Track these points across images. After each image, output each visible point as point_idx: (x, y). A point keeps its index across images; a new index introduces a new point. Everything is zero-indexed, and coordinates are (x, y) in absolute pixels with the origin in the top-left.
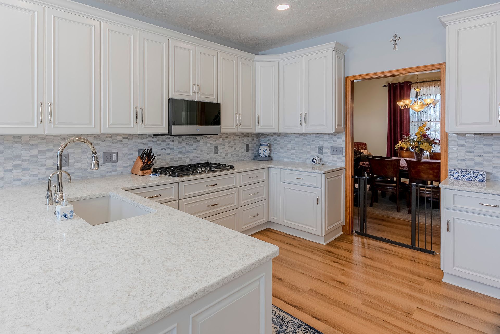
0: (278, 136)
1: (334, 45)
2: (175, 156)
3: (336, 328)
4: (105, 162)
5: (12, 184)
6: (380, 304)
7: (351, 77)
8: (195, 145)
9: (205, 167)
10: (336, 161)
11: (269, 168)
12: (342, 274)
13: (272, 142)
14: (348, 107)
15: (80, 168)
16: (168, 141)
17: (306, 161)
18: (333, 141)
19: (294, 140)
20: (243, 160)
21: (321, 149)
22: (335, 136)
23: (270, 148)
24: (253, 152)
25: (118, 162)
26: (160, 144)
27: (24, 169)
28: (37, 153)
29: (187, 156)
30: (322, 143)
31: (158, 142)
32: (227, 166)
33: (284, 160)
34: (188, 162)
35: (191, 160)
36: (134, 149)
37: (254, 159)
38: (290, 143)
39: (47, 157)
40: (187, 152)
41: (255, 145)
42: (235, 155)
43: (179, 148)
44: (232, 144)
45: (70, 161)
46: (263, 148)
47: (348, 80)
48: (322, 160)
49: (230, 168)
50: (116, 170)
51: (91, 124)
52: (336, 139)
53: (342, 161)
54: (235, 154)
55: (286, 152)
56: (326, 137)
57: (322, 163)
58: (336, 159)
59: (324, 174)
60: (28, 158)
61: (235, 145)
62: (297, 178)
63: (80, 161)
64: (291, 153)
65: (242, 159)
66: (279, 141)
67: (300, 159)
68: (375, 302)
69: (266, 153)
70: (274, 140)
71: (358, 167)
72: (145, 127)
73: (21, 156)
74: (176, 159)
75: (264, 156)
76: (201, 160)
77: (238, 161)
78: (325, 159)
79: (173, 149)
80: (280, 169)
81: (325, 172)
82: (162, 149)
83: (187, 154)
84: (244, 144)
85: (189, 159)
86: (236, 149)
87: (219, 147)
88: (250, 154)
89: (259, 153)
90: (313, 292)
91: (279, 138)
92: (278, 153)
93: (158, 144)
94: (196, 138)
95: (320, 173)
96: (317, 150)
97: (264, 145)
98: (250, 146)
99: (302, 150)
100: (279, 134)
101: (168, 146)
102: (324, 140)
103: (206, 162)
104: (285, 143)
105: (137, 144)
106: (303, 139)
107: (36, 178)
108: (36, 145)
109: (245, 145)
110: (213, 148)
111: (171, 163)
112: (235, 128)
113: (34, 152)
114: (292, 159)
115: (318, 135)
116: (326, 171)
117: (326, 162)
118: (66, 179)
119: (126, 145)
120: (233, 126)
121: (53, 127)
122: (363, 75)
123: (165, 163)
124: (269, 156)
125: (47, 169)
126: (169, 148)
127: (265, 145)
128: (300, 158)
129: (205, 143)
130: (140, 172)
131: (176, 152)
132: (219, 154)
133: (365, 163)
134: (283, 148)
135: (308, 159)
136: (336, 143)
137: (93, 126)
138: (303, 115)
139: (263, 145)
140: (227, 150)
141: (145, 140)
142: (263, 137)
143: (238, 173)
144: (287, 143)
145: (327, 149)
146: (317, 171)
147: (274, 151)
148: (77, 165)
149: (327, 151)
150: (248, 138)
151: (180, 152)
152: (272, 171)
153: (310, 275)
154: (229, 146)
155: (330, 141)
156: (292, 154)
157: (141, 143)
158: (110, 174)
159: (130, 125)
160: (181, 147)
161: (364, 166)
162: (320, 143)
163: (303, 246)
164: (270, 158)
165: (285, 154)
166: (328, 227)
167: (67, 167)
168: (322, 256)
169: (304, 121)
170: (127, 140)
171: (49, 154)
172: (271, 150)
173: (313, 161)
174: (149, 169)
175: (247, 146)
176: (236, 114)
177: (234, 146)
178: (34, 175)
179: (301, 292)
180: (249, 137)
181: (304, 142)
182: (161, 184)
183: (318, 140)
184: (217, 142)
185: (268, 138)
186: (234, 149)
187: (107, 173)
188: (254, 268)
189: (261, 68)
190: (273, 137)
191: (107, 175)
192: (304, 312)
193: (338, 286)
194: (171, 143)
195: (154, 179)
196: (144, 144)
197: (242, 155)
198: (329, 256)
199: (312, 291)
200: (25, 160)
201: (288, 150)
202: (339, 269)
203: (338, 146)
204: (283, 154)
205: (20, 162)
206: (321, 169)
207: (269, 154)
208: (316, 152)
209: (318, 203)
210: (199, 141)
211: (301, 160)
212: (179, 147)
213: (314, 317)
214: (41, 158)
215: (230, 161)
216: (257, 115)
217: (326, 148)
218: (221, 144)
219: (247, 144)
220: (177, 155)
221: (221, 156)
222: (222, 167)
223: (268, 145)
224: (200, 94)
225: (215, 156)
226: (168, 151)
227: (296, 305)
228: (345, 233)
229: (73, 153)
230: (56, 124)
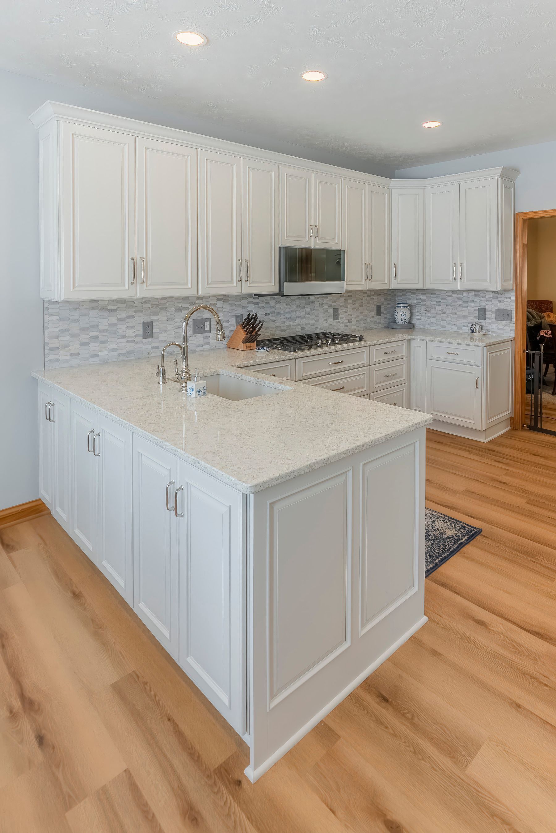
0: (422, 294)
1: (500, 171)
2: (282, 324)
3: (493, 525)
4: (195, 333)
5: (88, 361)
6: (547, 503)
7: (524, 213)
8: (308, 308)
9: (325, 338)
10: (502, 329)
11: (410, 339)
12: (505, 474)
13: (413, 302)
14: (518, 255)
15: (165, 340)
16: (273, 303)
17: (462, 329)
18: (499, 301)
19: (446, 299)
20: (372, 329)
21: (482, 313)
22: (501, 295)
23: (411, 310)
24: (386, 316)
25: (211, 331)
26: (263, 307)
27: (102, 342)
28: (116, 322)
29: (297, 323)
30: (484, 305)
31: (261, 305)
32: (354, 337)
33: (431, 328)
34: (298, 332)
35: (303, 328)
36: (231, 314)
37: (388, 327)
38: (439, 303)
39: (127, 327)
40: (298, 317)
41: (390, 306)
42: (361, 322)
43: (287, 312)
44: (357, 305)
45: (154, 331)
46: (401, 311)
47: (519, 218)
48: (483, 329)
49: (358, 339)
50: (208, 343)
51: (187, 284)
52: (503, 299)
53: (511, 330)
54: (361, 319)
55: (434, 317)
56: (490, 295)
57: (483, 332)
58: (502, 327)
59: (485, 346)
60: (106, 328)
61: (361, 306)
62: (449, 353)
63: (165, 331)
64: (440, 319)
65: (371, 327)
66: (424, 300)
67: (452, 327)
68: (542, 500)
69: (405, 318)
70: (417, 299)
71: (537, 337)
72: (250, 286)
73: (98, 326)
74: (283, 327)
75: (402, 323)
76: (316, 329)
77: (366, 329)
78: (487, 327)
79: (279, 313)
80: (427, 341)
81: (486, 344)
82: (266, 314)
83: (298, 321)
84: (374, 305)
85: (300, 327)
86: (363, 312)
87: (339, 310)
88: (382, 319)
89: (395, 318)
90: (468, 493)
91: (423, 297)
92: (422, 318)
93: (260, 308)
94: (309, 298)
95: (479, 346)
96: (477, 314)
97: (402, 307)
98: (382, 308)
99: (456, 314)
100: (424, 292)
101: (273, 310)
102: (487, 301)
103: (323, 331)
104: (432, 303)
105: (234, 307)
106: (458, 298)
107: (115, 354)
108: (115, 311)
109: (376, 307)
110: (331, 311)
111: (276, 333)
112: (363, 283)
113: (113, 319)
114: (443, 327)
115: (478, 293)
116: (488, 343)
117: (488, 331)
118: (149, 354)
119: (220, 309)
120: (361, 281)
121: (145, 289)
122: (539, 212)
123: (269, 334)
124: (409, 322)
125: (128, 342)
126: (274, 312)
127: (404, 307)
128: (453, 325)
129: (322, 304)
130: (242, 346)
131: (283, 318)
132: (340, 320)
133: (548, 332)
134: (430, 311)
135: (464, 326)
136: (503, 304)
137: (190, 286)
138: (457, 265)
139: (400, 306)
140: (351, 315)
141: (244, 302)
142: (401, 294)
143: (369, 346)
144: (435, 303)
145: (491, 313)
146: (477, 343)
147: (417, 316)
148: (163, 337)
149: (490, 315)
150: (379, 297)
151: (289, 318)
152: (413, 343)
153: (465, 475)
154: (353, 309)
155: (495, 302)
156: (442, 320)
157: (239, 306)
158: (201, 349)
159: (232, 283)
160: (289, 310)
161: (546, 336)
162: (481, 304)
163: (457, 444)
164: (410, 326)
165: (433, 320)
166: (490, 418)
167: (151, 339)
168: (481, 455)
169: (459, 276)
170: (222, 302)
171: (130, 322)
172: (412, 314)
173: (471, 330)
174: (254, 342)
175: (379, 307)
176: (366, 264)
177: (360, 308)
178: (113, 350)
179: (454, 492)
180: (380, 294)
181: (458, 303)
182: (275, 361)
183: (479, 301)
184: (338, 303)
185: (408, 297)
186: (360, 313)
187: (198, 346)
188: (411, 431)
189: (399, 197)
190: (415, 295)
191: (198, 349)
192: (457, 511)
193: (499, 487)
194: (277, 305)
195: (262, 354)
196: (243, 307)
197: (372, 322)
198: (490, 455)
199: (467, 491)
200: (103, 330)
201: (436, 314)
202: (502, 468)
203: (505, 309)
204: (429, 320)
205: (97, 334)
206: (482, 341)
207: (409, 320)
208: (475, 317)
209: (476, 387)
210: (313, 302)
211: (454, 328)
212: (287, 310)
213: (469, 516)
214: (121, 328)
215: (355, 329)
216: (393, 266)
217: (490, 311)
218: (342, 306)
219: (377, 305)
220: (284, 322)
221: (342, 323)
222: (347, 338)
223: (409, 306)
224: (318, 238)
225: (334, 323)
226: (272, 317)
227: (448, 505)
228: (513, 428)
229: (158, 320)
230: (149, 284)
